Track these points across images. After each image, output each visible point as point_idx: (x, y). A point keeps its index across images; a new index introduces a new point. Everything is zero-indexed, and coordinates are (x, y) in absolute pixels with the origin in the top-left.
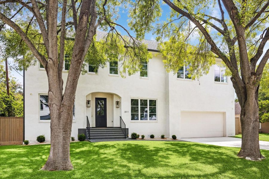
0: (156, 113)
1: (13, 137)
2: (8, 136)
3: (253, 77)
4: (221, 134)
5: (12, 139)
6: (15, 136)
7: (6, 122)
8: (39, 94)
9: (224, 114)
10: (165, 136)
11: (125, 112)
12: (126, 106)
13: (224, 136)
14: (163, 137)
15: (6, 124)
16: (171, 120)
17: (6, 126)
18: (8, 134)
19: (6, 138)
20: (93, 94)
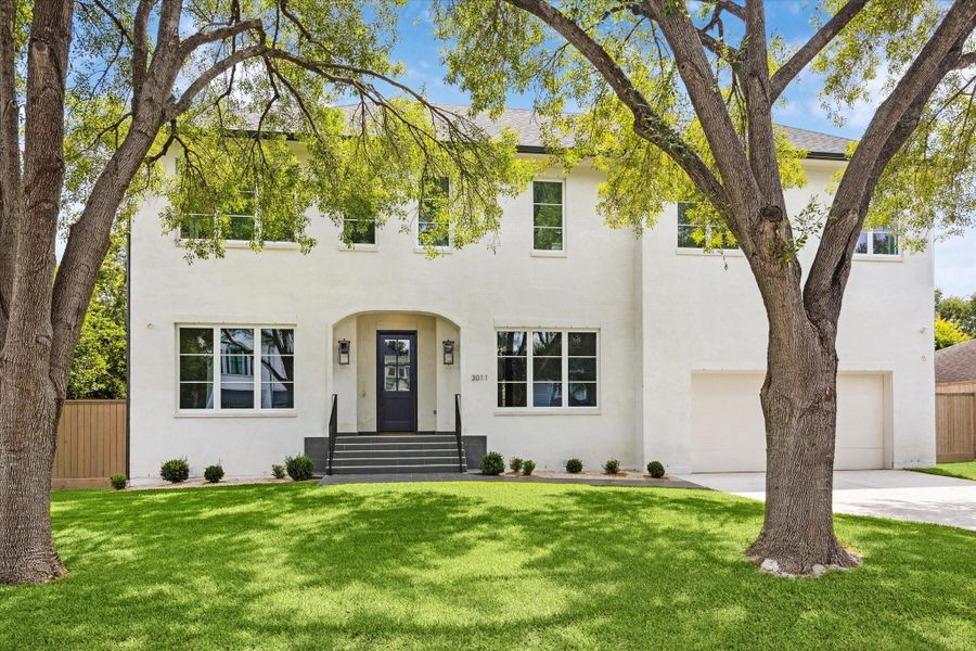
0: (595, 380)
1: (100, 464)
2: (87, 462)
3: (766, 228)
4: (873, 457)
5: (100, 469)
6: (107, 460)
7: (81, 416)
8: (176, 324)
9: (885, 378)
10: (621, 467)
11: (475, 378)
12: (480, 358)
13: (886, 466)
14: (612, 468)
15: (81, 424)
16: (651, 406)
17: (81, 431)
18: (88, 456)
19: (81, 466)
20: (361, 318)
